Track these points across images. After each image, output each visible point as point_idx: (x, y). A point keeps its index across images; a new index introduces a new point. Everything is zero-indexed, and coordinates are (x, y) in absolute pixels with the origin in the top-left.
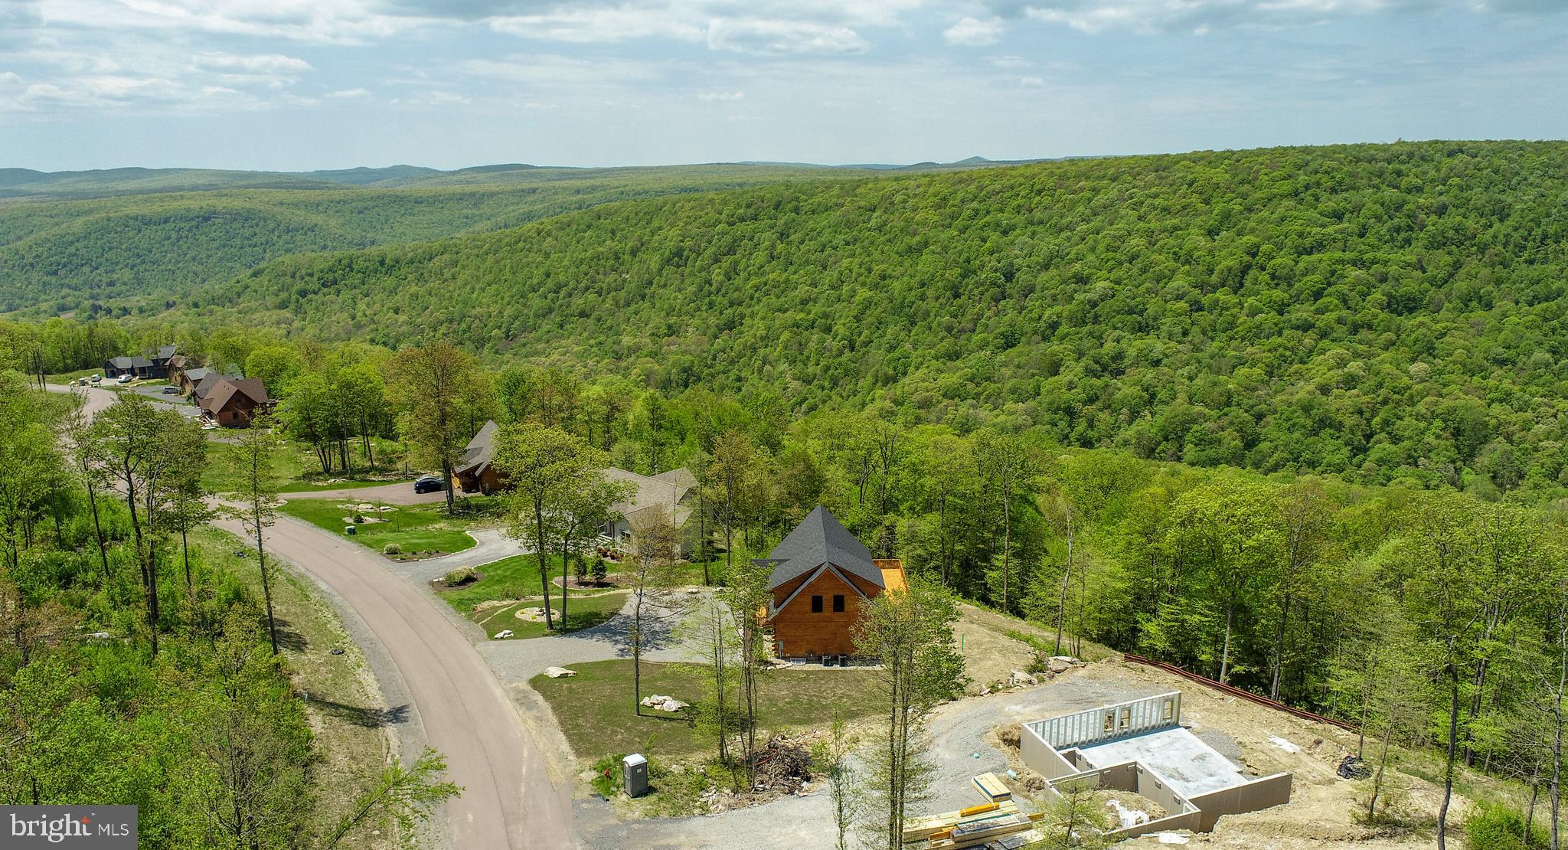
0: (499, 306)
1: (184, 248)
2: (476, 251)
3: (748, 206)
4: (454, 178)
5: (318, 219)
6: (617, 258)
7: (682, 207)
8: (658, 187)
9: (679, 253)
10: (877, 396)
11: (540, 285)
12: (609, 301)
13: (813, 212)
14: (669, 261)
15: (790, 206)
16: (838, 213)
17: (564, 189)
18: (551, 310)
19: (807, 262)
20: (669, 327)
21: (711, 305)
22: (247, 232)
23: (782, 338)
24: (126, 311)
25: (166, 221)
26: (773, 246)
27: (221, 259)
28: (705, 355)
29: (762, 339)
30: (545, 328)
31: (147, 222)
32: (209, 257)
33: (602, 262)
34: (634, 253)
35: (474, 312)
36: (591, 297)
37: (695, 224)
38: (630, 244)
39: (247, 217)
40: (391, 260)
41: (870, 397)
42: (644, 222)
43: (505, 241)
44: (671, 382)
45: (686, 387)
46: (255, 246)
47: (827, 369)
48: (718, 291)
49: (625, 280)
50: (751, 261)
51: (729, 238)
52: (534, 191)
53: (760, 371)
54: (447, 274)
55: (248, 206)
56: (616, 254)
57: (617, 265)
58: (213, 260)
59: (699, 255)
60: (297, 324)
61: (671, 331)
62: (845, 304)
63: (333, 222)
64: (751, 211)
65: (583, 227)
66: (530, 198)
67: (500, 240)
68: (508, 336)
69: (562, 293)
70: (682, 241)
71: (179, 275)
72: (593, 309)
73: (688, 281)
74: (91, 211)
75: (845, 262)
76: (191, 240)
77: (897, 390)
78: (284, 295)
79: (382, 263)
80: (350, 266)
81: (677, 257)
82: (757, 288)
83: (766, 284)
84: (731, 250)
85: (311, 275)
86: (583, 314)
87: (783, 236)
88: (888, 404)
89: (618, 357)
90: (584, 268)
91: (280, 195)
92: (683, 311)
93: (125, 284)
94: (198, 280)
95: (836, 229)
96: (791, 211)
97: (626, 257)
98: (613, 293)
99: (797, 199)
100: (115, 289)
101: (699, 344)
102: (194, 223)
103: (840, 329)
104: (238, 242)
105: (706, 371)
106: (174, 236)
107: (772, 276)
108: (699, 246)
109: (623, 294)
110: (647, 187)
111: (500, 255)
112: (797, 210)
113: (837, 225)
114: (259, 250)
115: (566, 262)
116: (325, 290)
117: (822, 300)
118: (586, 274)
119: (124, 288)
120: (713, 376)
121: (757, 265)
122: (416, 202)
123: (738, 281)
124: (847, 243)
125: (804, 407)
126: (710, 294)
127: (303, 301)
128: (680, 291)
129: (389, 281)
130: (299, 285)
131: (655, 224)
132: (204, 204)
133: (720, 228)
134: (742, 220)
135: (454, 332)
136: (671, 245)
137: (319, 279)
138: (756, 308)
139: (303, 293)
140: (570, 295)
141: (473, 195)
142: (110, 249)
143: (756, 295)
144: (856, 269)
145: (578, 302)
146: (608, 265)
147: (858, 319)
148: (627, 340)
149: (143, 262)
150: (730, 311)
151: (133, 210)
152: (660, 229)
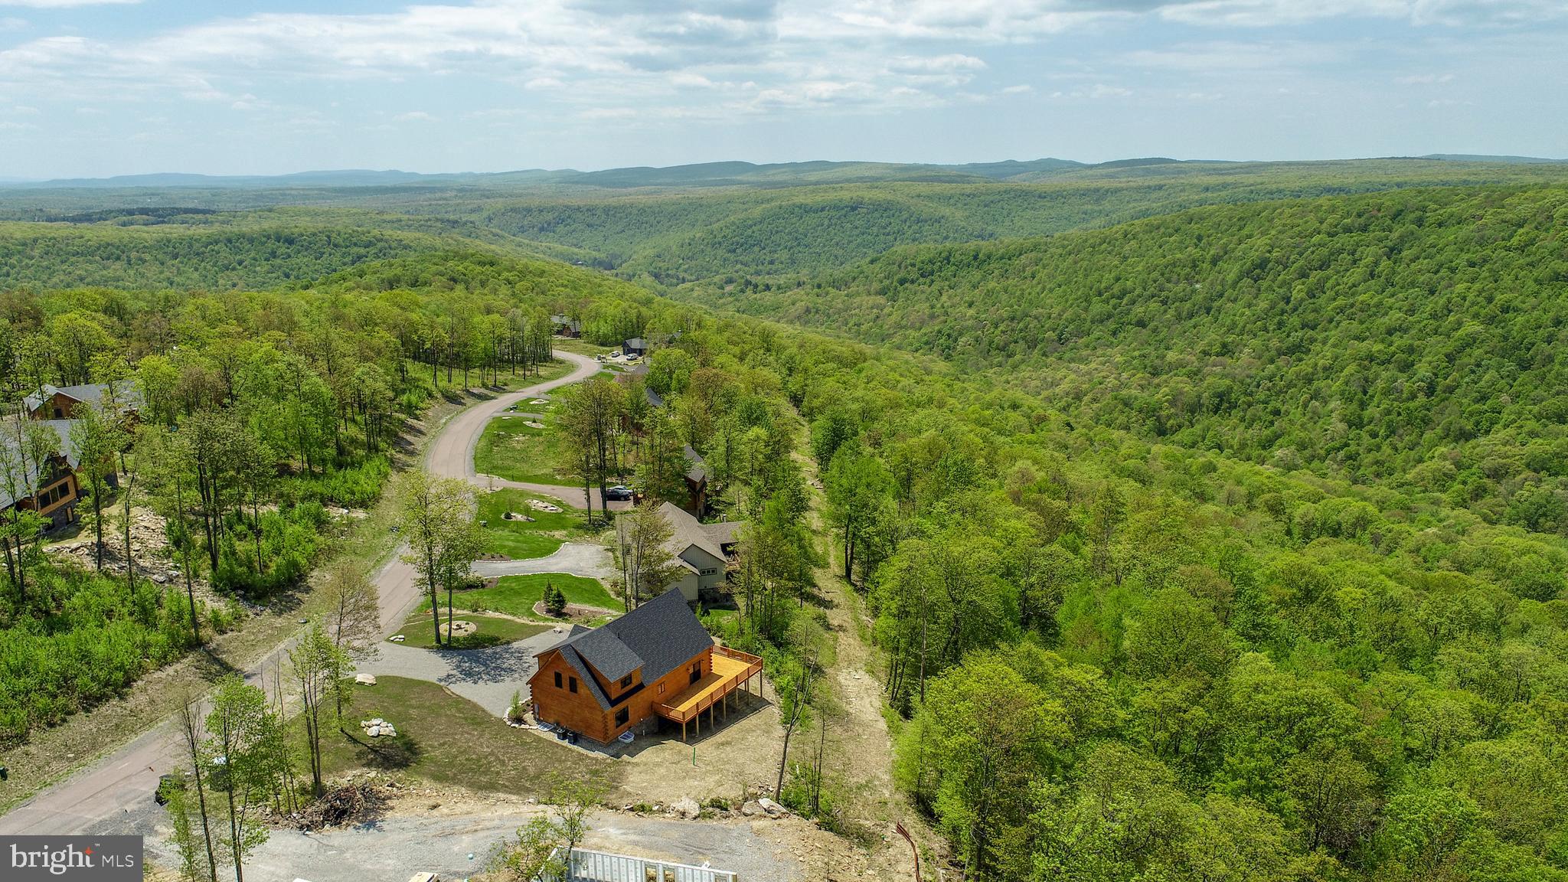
0: (1060, 308)
1: (832, 234)
2: (1060, 251)
3: (1359, 215)
4: (1090, 172)
5: (946, 211)
6: (1195, 266)
7: (1281, 213)
8: (1296, 185)
9: (1262, 264)
10: (1436, 454)
11: (1107, 289)
12: (1171, 313)
13: (1440, 225)
14: (1248, 273)
15: (1412, 216)
16: (1472, 227)
17: (1192, 186)
18: (1109, 316)
19: (1413, 284)
20: (1224, 345)
21: (1280, 325)
22: (884, 222)
23: (1346, 372)
24: (768, 288)
25: (823, 209)
26: (1376, 263)
27: (858, 245)
28: (1248, 380)
29: (1325, 369)
30: (1096, 334)
31: (807, 210)
32: (850, 242)
33: (1178, 269)
34: (1214, 262)
35: (1034, 312)
36: (1154, 305)
37: (1290, 233)
38: (1212, 252)
39: (885, 208)
40: (984, 254)
41: (1430, 454)
42: (1235, 229)
43: (1090, 242)
44: (1201, 406)
45: (1215, 413)
46: (888, 234)
47: (1388, 412)
48: (1295, 309)
49: (1194, 291)
50: (1345, 280)
51: (1325, 251)
52: (1160, 187)
53: (1305, 406)
54: (1028, 272)
55: (890, 197)
56: (1194, 261)
57: (1193, 273)
58: (852, 246)
59: (1285, 267)
60: (886, 311)
61: (1226, 350)
62: (1440, 338)
63: (959, 214)
64: (1362, 220)
65: (1170, 230)
66: (1154, 195)
67: (1086, 241)
68: (1060, 339)
69: (1125, 301)
70: (1269, 252)
71: (824, 257)
72: (1152, 319)
73: (1263, 296)
74: (768, 201)
75: (1460, 288)
76: (838, 227)
77: (1466, 449)
78: (887, 282)
79: (976, 258)
80: (948, 259)
81: (1258, 270)
82: (1341, 310)
83: (1352, 305)
84: (1323, 265)
85: (913, 265)
86: (1141, 324)
87: (1393, 252)
88: (1448, 465)
89: (1155, 374)
90: (1155, 275)
91: (923, 188)
92: (1247, 329)
93: (782, 263)
94: (837, 263)
95: (1462, 246)
96: (1413, 223)
97: (1205, 265)
98: (1177, 304)
99: (1424, 209)
100: (774, 267)
101: (1249, 366)
102: (843, 212)
103: (1423, 370)
104: (875, 229)
105: (1243, 399)
106: (826, 222)
107: (1361, 298)
108: (1288, 258)
109: (1188, 305)
110: (1282, 186)
111: (1081, 256)
112: (1420, 222)
113: (1467, 241)
114: (891, 238)
115: (1140, 268)
116: (921, 280)
117: (1413, 332)
118: (1155, 282)
119: (780, 266)
120: (1250, 405)
121: (1350, 284)
122: (1040, 197)
123: (1322, 300)
124: (1472, 264)
125: (1341, 454)
126: (1283, 312)
127: (900, 288)
128: (1249, 306)
129: (977, 275)
130: (902, 274)
131: (1245, 231)
132: (854, 195)
133: (1316, 239)
134: (1348, 230)
135: (1012, 330)
136: (1254, 255)
137: (919, 269)
138: (1333, 332)
139: (902, 282)
140: (1134, 303)
141: (1097, 190)
142: (777, 232)
143: (1338, 318)
144: (1471, 297)
145: (1138, 310)
146: (1183, 273)
147: (1450, 358)
148: (1171, 356)
149: (799, 245)
150: (1300, 334)
151: (800, 199)
152: (1250, 236)
